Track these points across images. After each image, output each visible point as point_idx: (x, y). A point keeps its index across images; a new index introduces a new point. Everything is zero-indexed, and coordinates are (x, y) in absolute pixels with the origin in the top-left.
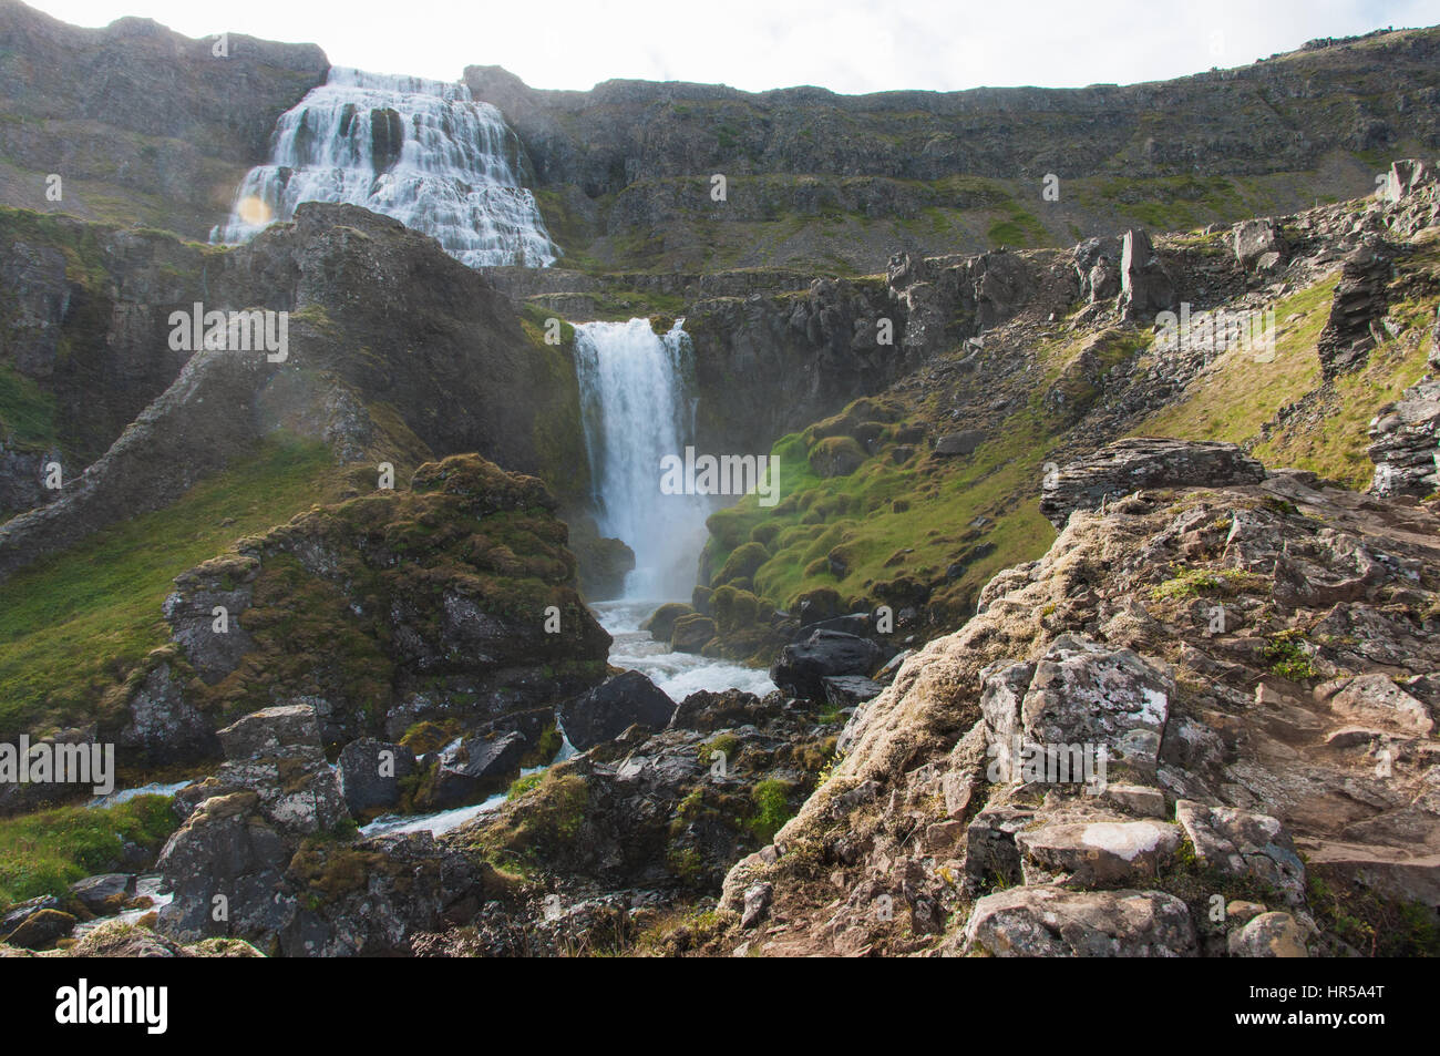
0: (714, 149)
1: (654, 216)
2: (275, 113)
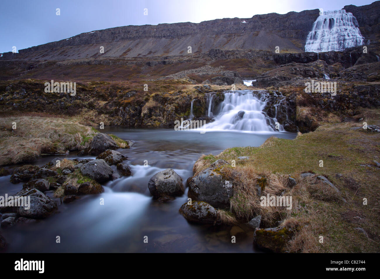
2: (313, 23)
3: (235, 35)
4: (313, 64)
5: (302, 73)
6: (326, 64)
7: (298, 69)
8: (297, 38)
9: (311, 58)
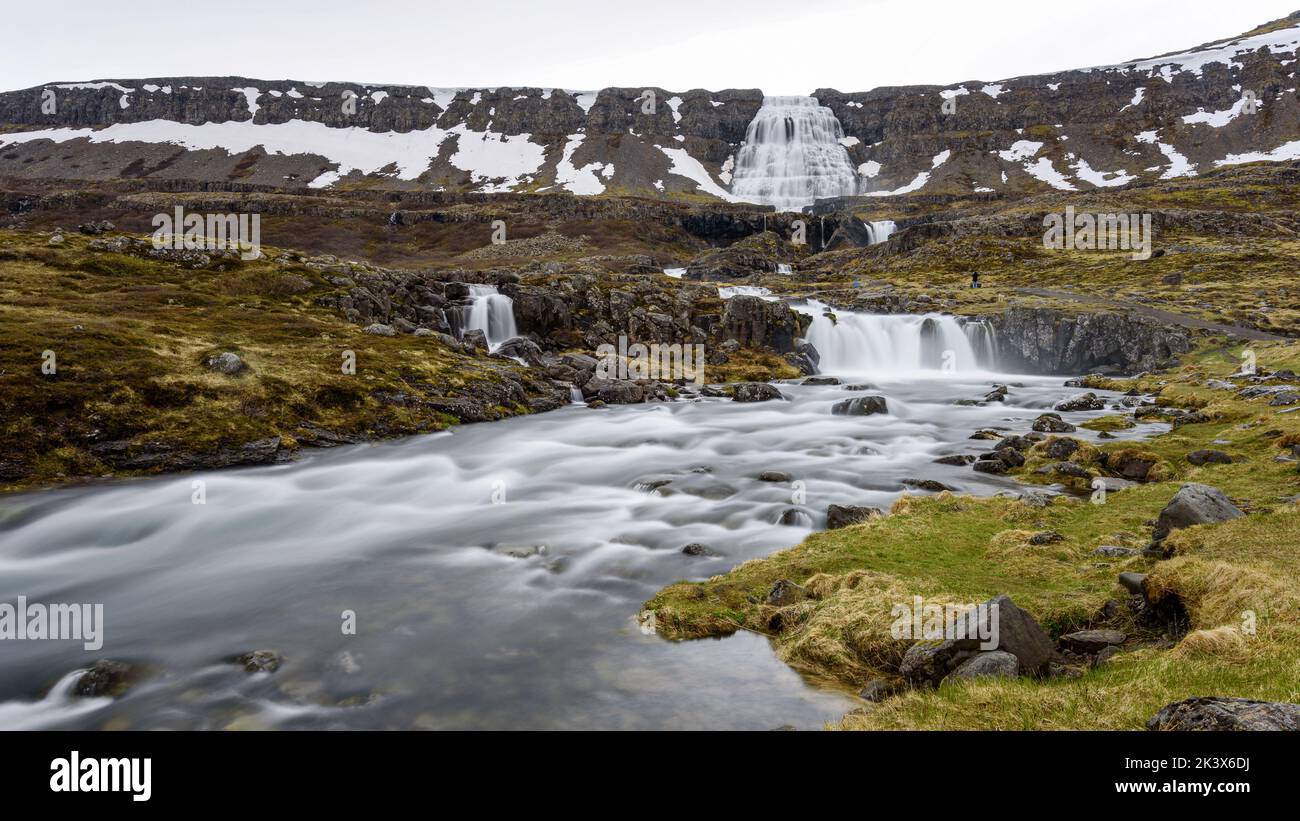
0: (922, 121)
1: (894, 156)
2: (747, 123)
3: (559, 141)
4: (758, 237)
5: (751, 263)
6: (781, 240)
7: (745, 258)
8: (712, 161)
9: (752, 224)
